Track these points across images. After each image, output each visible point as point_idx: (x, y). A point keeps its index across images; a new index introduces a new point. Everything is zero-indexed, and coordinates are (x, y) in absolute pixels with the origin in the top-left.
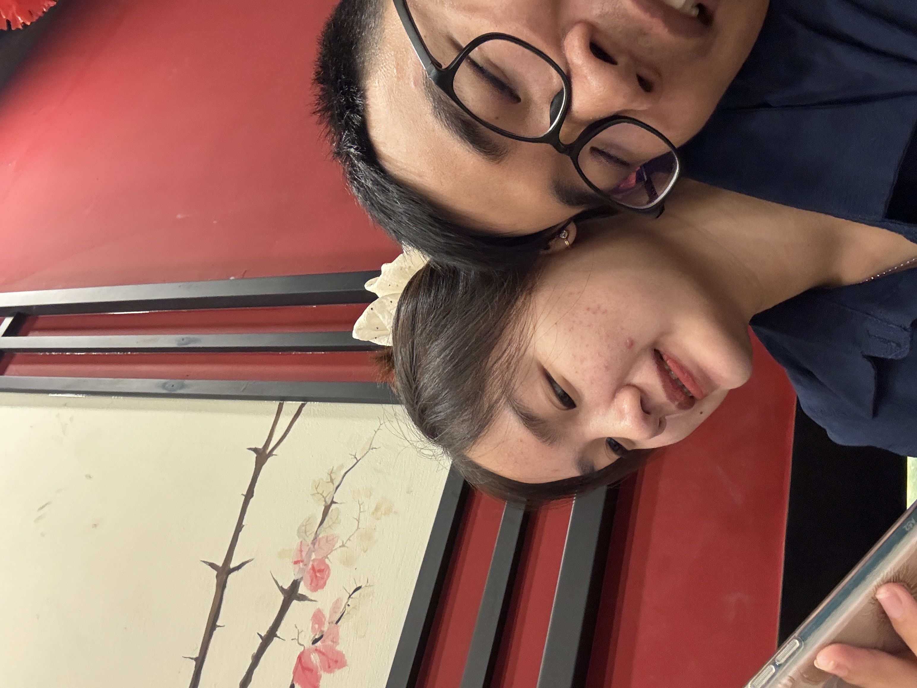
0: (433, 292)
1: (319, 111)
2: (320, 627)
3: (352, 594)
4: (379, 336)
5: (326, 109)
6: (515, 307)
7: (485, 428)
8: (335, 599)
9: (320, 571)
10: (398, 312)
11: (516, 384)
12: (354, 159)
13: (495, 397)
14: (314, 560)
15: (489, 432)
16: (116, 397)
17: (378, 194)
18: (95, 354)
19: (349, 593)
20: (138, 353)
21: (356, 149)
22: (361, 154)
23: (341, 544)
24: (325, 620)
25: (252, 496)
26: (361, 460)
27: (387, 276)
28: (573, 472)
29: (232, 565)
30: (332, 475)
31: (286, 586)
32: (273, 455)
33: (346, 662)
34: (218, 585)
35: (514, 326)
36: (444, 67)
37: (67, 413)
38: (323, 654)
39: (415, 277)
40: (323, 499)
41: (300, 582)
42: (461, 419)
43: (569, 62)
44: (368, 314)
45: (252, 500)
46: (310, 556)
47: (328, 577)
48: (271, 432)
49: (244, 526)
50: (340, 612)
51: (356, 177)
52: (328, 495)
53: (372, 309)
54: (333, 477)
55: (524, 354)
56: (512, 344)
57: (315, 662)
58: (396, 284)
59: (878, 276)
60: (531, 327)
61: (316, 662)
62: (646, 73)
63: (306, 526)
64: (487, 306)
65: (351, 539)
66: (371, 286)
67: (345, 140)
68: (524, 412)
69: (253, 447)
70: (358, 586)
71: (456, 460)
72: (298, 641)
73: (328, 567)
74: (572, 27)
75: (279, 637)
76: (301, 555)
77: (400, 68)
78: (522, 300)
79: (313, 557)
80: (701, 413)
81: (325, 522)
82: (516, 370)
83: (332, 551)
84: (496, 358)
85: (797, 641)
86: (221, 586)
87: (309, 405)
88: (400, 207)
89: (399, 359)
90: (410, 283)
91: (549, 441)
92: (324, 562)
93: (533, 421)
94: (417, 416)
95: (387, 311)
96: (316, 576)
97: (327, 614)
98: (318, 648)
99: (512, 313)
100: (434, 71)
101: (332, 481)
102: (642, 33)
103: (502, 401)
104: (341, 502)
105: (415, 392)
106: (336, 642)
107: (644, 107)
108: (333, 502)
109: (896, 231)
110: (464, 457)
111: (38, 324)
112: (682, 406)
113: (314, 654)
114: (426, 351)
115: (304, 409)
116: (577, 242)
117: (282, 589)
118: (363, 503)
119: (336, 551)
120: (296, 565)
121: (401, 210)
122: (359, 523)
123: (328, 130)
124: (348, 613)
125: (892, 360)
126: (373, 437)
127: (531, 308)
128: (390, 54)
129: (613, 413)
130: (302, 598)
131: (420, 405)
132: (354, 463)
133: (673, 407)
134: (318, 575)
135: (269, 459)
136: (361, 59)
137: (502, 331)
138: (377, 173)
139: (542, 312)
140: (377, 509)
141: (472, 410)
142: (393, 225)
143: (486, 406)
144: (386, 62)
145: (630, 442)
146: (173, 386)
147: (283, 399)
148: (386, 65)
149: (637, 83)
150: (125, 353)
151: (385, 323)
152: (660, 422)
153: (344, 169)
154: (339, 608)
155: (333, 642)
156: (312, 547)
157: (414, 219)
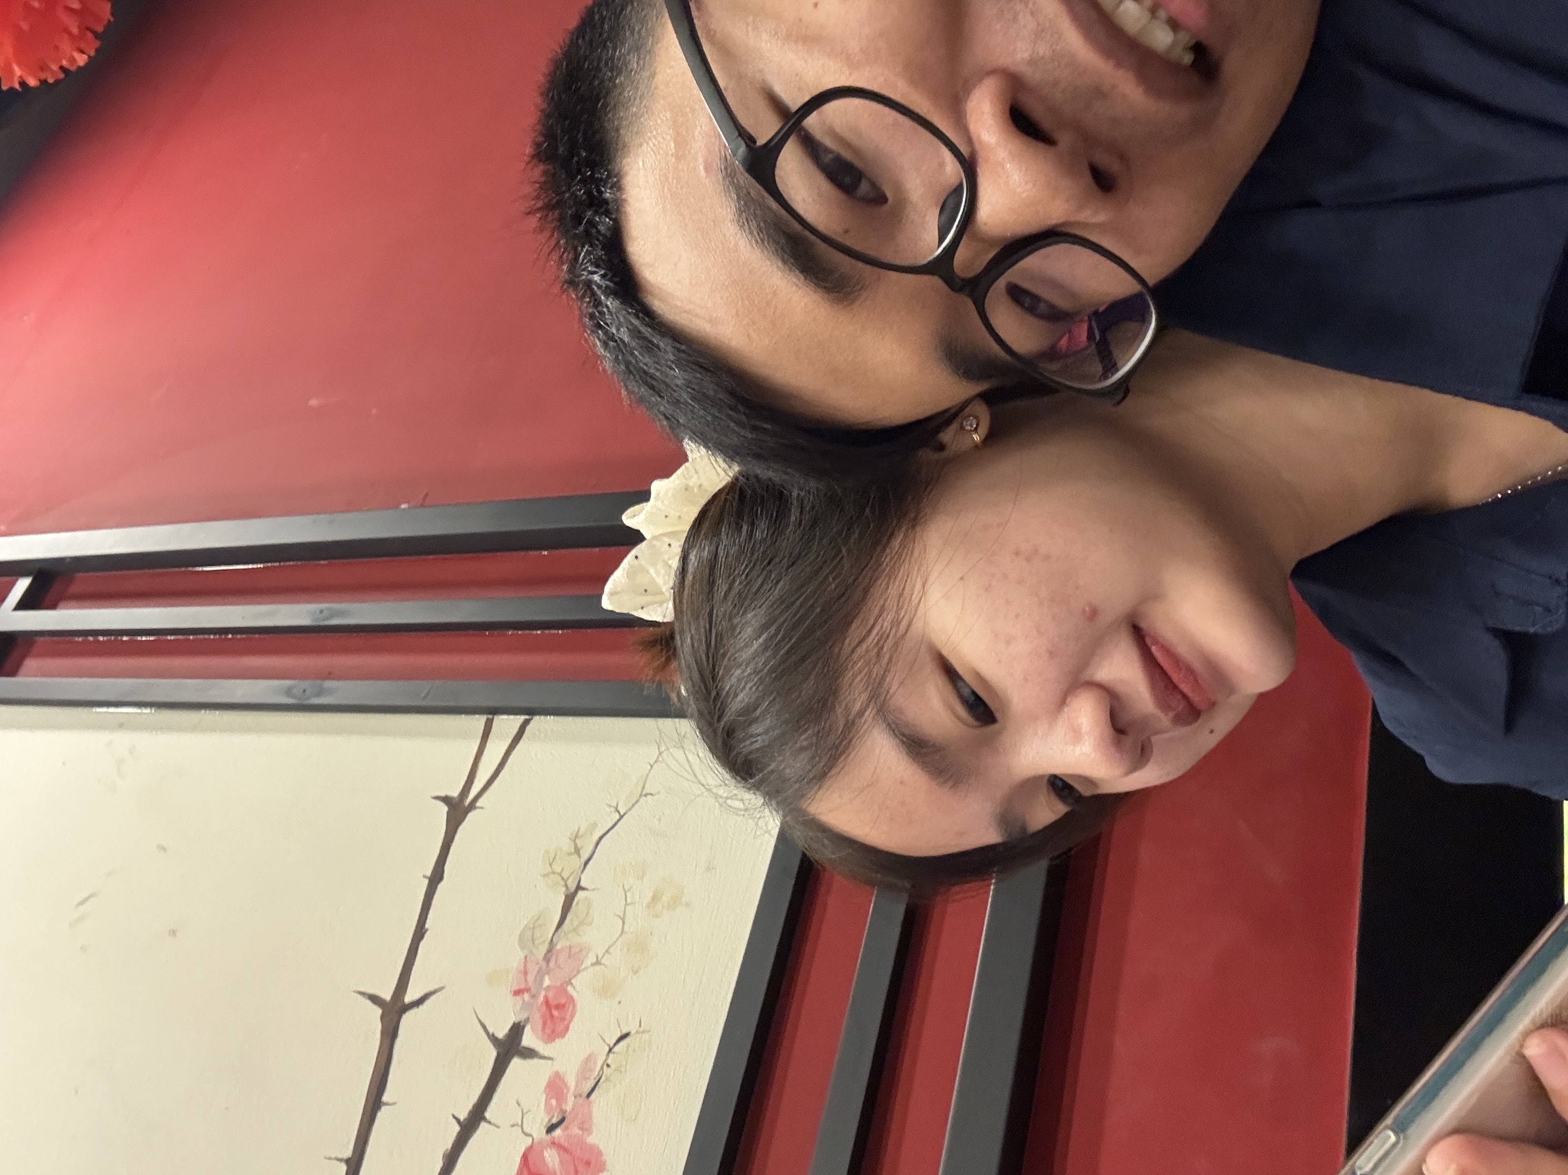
0: (745, 528)
1: (539, 209)
2: (559, 1103)
3: (615, 1044)
4: (649, 604)
5: (549, 207)
6: (888, 551)
7: (840, 760)
8: (583, 1056)
9: (559, 1007)
10: (683, 562)
11: (893, 682)
12: (599, 292)
13: (858, 706)
14: (548, 988)
15: (846, 769)
16: (207, 712)
17: (640, 353)
18: (172, 638)
19: (609, 1045)
20: (244, 636)
21: (603, 276)
22: (612, 285)
23: (594, 960)
24: (568, 1090)
25: (441, 878)
26: (626, 816)
27: (662, 502)
28: (990, 836)
29: (408, 998)
30: (578, 841)
31: (501, 1033)
32: (475, 808)
33: (604, 1164)
34: (383, 1033)
35: (888, 584)
36: (761, 142)
37: (123, 740)
38: (566, 1150)
39: (713, 503)
40: (562, 883)
41: (524, 1027)
42: (798, 745)
43: (974, 138)
44: (631, 566)
45: (441, 887)
46: (542, 980)
47: (572, 1016)
48: (472, 769)
49: (427, 930)
50: (592, 1078)
51: (602, 323)
52: (570, 876)
53: (636, 557)
54: (579, 846)
55: (907, 630)
56: (885, 614)
57: (550, 1165)
58: (678, 514)
59: (1509, 492)
60: (919, 585)
61: (554, 1165)
62: (1104, 160)
63: (534, 928)
64: (840, 551)
65: (612, 950)
66: (632, 518)
67: (583, 260)
68: (906, 731)
69: (443, 794)
70: (624, 1031)
71: (787, 819)
72: (522, 1129)
73: (571, 999)
74: (980, 80)
75: (490, 1123)
76: (526, 980)
77: (681, 142)
78: (901, 537)
79: (547, 982)
80: (1212, 732)
81: (567, 921)
82: (894, 660)
83: (578, 972)
84: (857, 641)
85: (1391, 1134)
86: (390, 1034)
87: (539, 723)
88: (678, 376)
89: (685, 644)
90: (703, 513)
91: (950, 783)
92: (565, 992)
93: (922, 748)
94: (720, 743)
95: (664, 560)
96: (552, 1016)
97: (571, 1082)
98: (556, 1141)
99: (884, 561)
100: (742, 149)
101: (577, 851)
102: (1099, 93)
103: (869, 713)
104: (593, 887)
105: (715, 699)
106: (586, 1130)
107: (1101, 217)
108: (579, 888)
109: (1540, 416)
110: (803, 813)
111: (75, 588)
112: (1179, 720)
113: (549, 1150)
114: (733, 628)
115: (528, 729)
116: (993, 437)
117: (493, 1038)
118: (631, 887)
119: (585, 973)
120: (518, 998)
121: (679, 382)
122: (624, 923)
123: (553, 242)
124: (607, 1079)
125: (1535, 635)
126: (647, 776)
127: (916, 554)
128: (664, 116)
129: (1060, 730)
130: (529, 1053)
131: (726, 723)
132: (616, 820)
133: (1165, 720)
134: (556, 1013)
135: (471, 816)
136: (613, 123)
137: (866, 592)
138: (638, 317)
139: (938, 559)
140: (655, 898)
141: (816, 730)
142: (665, 407)
143: (841, 723)
144: (657, 131)
145: (1089, 781)
146: (304, 691)
147: (494, 711)
148: (657, 133)
149: (1088, 178)
150: (223, 636)
151: (660, 581)
152: (1142, 749)
153: (580, 308)
154: (591, 1070)
155: (582, 1129)
156: (544, 964)
157: (700, 397)
